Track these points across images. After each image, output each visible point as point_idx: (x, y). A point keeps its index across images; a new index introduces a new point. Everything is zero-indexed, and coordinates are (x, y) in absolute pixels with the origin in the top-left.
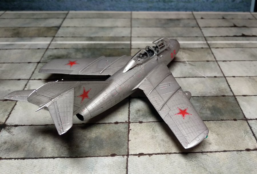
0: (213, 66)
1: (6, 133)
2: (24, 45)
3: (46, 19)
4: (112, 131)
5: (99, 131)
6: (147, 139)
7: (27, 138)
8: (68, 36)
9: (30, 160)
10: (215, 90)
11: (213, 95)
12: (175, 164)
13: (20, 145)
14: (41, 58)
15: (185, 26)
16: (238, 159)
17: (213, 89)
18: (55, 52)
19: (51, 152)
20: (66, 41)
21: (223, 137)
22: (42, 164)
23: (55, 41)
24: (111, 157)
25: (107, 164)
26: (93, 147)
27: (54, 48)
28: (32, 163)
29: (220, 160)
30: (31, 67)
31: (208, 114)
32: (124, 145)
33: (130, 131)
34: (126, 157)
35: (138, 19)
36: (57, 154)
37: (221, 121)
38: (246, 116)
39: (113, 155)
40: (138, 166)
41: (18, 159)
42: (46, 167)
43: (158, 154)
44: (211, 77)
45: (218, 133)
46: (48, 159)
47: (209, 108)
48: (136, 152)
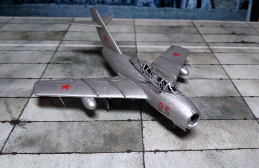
0: (218, 69)
1: (20, 129)
2: (34, 47)
3: (52, 24)
4: (126, 128)
5: (112, 128)
6: (161, 136)
7: (41, 134)
8: (75, 39)
9: (46, 155)
10: (222, 91)
11: (221, 96)
12: (192, 161)
13: (35, 141)
14: (51, 59)
15: (186, 33)
16: (253, 156)
17: (221, 90)
18: (64, 54)
19: (66, 147)
20: (74, 44)
21: (236, 135)
22: (58, 159)
23: (64, 44)
24: (127, 154)
25: (124, 160)
26: (108, 143)
27: (62, 50)
28: (47, 158)
29: (236, 157)
30: (42, 68)
31: (218, 113)
32: (138, 142)
33: (143, 128)
34: (141, 153)
35: (141, 26)
36: (72, 150)
37: (232, 120)
38: (256, 116)
39: (129, 151)
40: (155, 163)
41: (33, 154)
42: (62, 162)
43: (174, 151)
44: (217, 79)
45: (230, 131)
46: (64, 154)
47: (219, 108)
48: (151, 148)
